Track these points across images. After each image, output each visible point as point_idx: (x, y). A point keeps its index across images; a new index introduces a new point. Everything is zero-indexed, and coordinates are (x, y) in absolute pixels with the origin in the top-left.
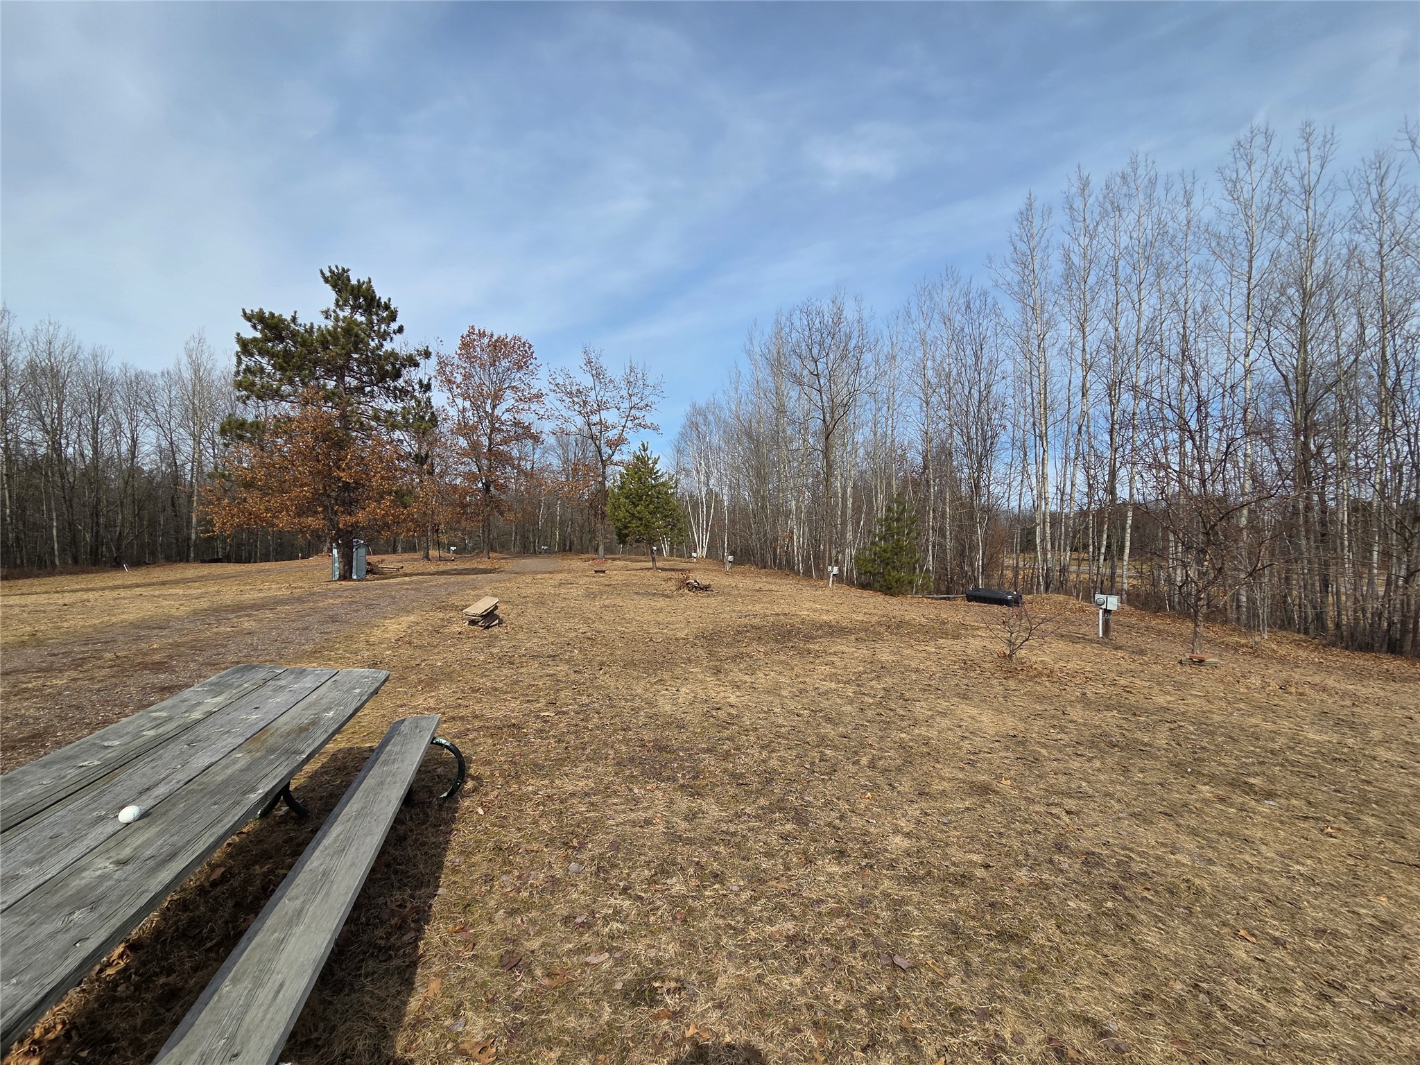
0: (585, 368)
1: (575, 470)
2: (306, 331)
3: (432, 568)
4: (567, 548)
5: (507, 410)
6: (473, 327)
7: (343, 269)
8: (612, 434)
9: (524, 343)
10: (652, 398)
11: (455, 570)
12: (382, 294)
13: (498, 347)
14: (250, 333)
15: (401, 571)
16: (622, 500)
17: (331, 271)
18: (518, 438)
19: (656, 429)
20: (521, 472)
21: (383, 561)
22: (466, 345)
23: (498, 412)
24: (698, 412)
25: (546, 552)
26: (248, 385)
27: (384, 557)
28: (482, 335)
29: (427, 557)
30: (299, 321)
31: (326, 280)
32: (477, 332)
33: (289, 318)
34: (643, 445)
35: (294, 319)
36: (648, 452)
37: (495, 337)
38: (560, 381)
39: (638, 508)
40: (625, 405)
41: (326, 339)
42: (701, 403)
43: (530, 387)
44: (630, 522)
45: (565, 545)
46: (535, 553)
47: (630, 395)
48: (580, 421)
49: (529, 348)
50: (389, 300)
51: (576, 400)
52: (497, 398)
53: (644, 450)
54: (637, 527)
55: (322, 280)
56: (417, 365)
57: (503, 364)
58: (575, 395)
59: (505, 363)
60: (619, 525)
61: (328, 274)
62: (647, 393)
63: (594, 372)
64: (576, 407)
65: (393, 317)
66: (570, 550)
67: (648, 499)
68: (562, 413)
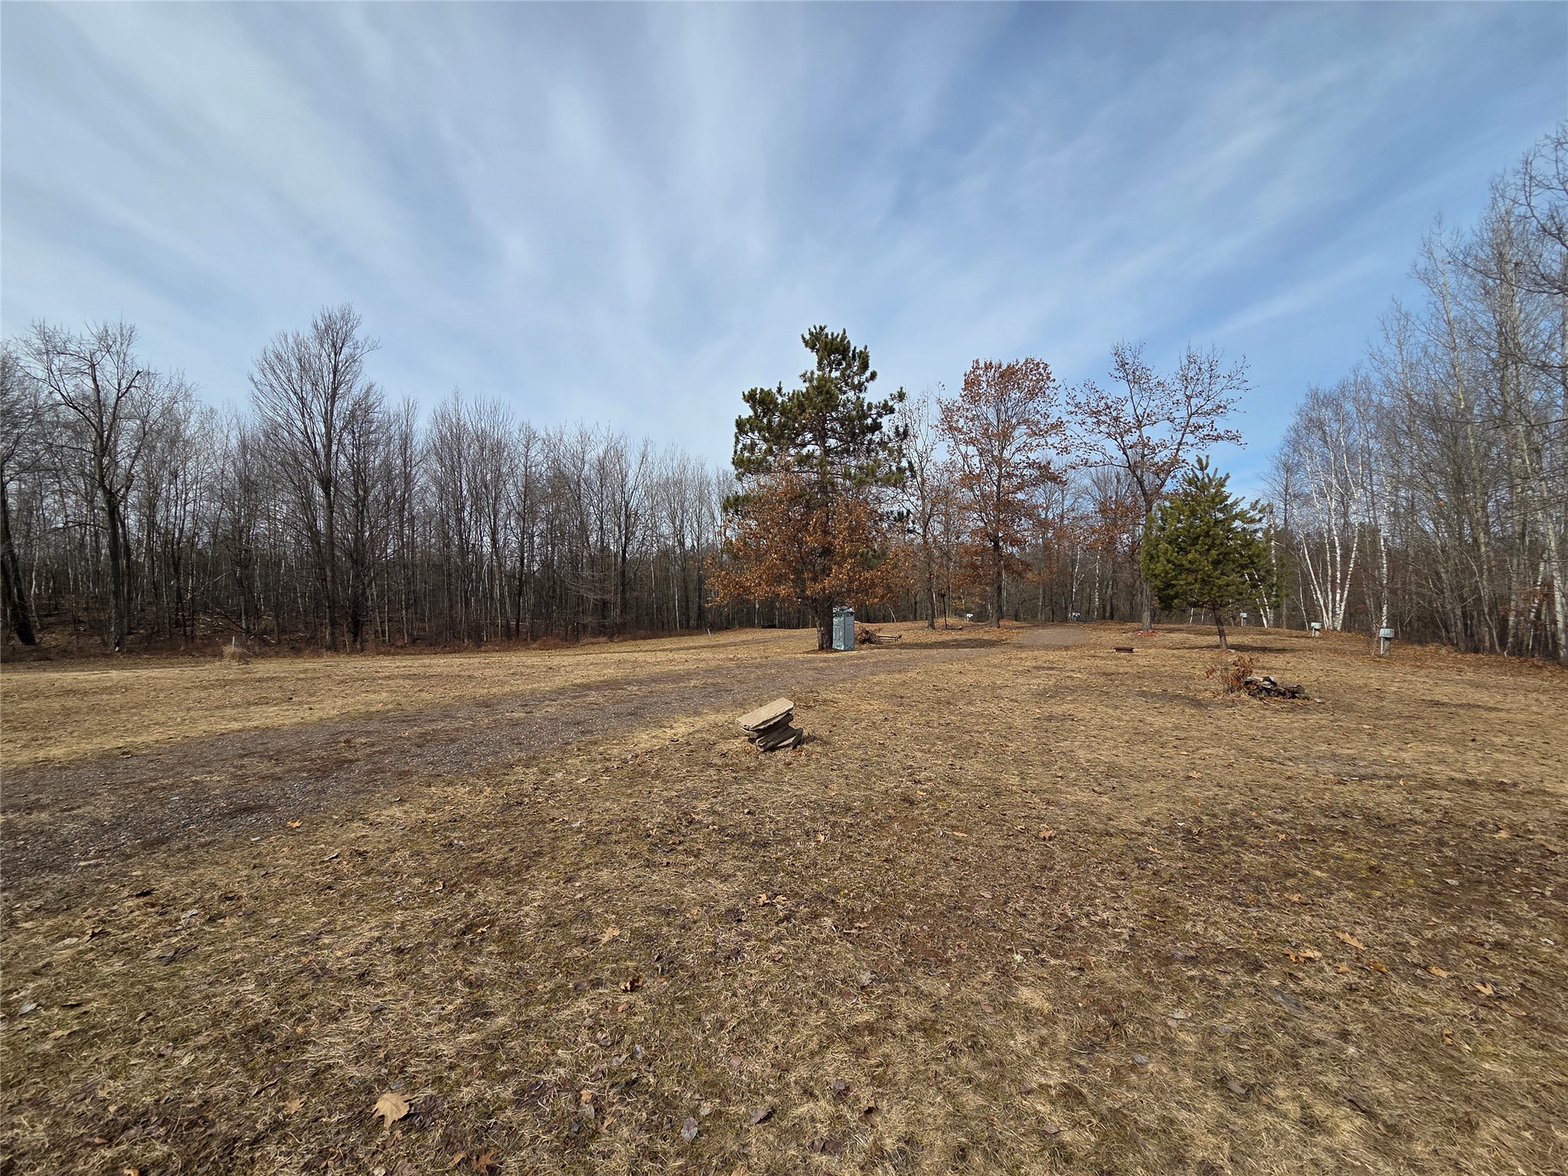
0: (1117, 374)
1: (1114, 514)
2: (789, 399)
3: (933, 637)
4: (1109, 615)
5: (1018, 450)
6: (977, 362)
7: (820, 328)
8: (1162, 456)
9: (1038, 364)
10: (1227, 395)
11: (956, 640)
12: (856, 343)
13: (1008, 376)
14: (747, 412)
15: (899, 641)
16: (1163, 545)
17: (811, 334)
18: (1036, 483)
19: (1235, 438)
20: (1043, 525)
21: (880, 630)
22: (971, 383)
23: (1006, 454)
24: (1319, 400)
25: (1078, 619)
26: (745, 465)
27: (881, 625)
28: (988, 367)
29: (932, 626)
30: (784, 391)
31: (806, 343)
32: (982, 365)
33: (774, 390)
34: (1200, 461)
35: (780, 390)
36: (1210, 471)
37: (1004, 367)
38: (1081, 398)
39: (1190, 556)
40: (1181, 414)
41: (800, 402)
42: (1328, 384)
43: (1046, 416)
44: (1175, 578)
45: (1104, 610)
46: (1065, 620)
47: (1189, 397)
48: (1112, 447)
49: (1045, 369)
50: (866, 348)
51: (1103, 418)
52: (1005, 437)
53: (1202, 469)
54: (1190, 584)
55: (803, 345)
56: (892, 411)
57: (1013, 396)
58: (1104, 415)
59: (1015, 395)
60: (1158, 583)
61: (807, 337)
62: (1217, 388)
63: (1130, 377)
64: (1103, 428)
65: (865, 366)
66: (1112, 617)
67: (1209, 541)
68: (1085, 439)
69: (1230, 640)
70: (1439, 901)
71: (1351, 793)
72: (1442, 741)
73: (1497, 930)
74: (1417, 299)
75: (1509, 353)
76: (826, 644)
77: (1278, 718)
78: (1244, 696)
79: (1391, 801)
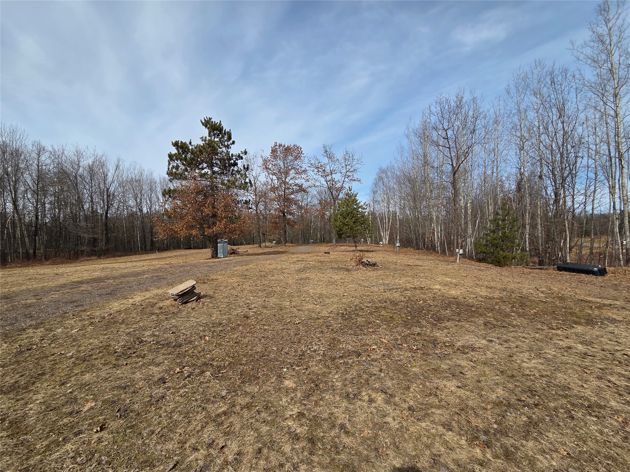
0: (324, 154)
1: (324, 204)
2: (195, 148)
3: (261, 251)
4: (323, 241)
5: (291, 179)
6: (276, 143)
7: (209, 118)
8: (338, 185)
9: (298, 147)
10: (357, 166)
11: (269, 252)
12: (226, 127)
13: (287, 150)
14: (174, 151)
15: (247, 253)
16: (339, 216)
17: (205, 120)
18: (297, 192)
19: (359, 181)
20: (300, 207)
21: (238, 249)
22: (274, 151)
23: (287, 180)
24: (383, 171)
25: (313, 242)
26: (173, 175)
27: (239, 247)
28: (280, 145)
29: (260, 246)
30: (192, 144)
31: (203, 124)
32: (278, 144)
33: (188, 143)
34: (349, 188)
35: (190, 143)
36: (352, 191)
37: (286, 146)
38: (313, 162)
39: (347, 220)
40: (344, 171)
41: (200, 150)
42: (384, 166)
43: (301, 167)
44: (343, 227)
45: (321, 239)
46: (309, 243)
47: (346, 165)
48: (323, 180)
49: (300, 149)
50: (230, 130)
51: (320, 170)
52: (287, 173)
53: (350, 190)
54: (347, 229)
55: (201, 124)
56: (242, 158)
57: (289, 158)
58: (319, 168)
59: (290, 158)
60: (337, 229)
61: (203, 121)
62: (354, 163)
63: (328, 156)
64: (320, 173)
65: (230, 138)
66: (324, 242)
67: (352, 215)
68: (314, 177)
69: (358, 248)
70: (406, 324)
71: (388, 295)
72: (409, 276)
73: (418, 330)
74: (405, 143)
75: (426, 163)
76: (215, 255)
77: (371, 273)
78: (361, 267)
79: (396, 296)
